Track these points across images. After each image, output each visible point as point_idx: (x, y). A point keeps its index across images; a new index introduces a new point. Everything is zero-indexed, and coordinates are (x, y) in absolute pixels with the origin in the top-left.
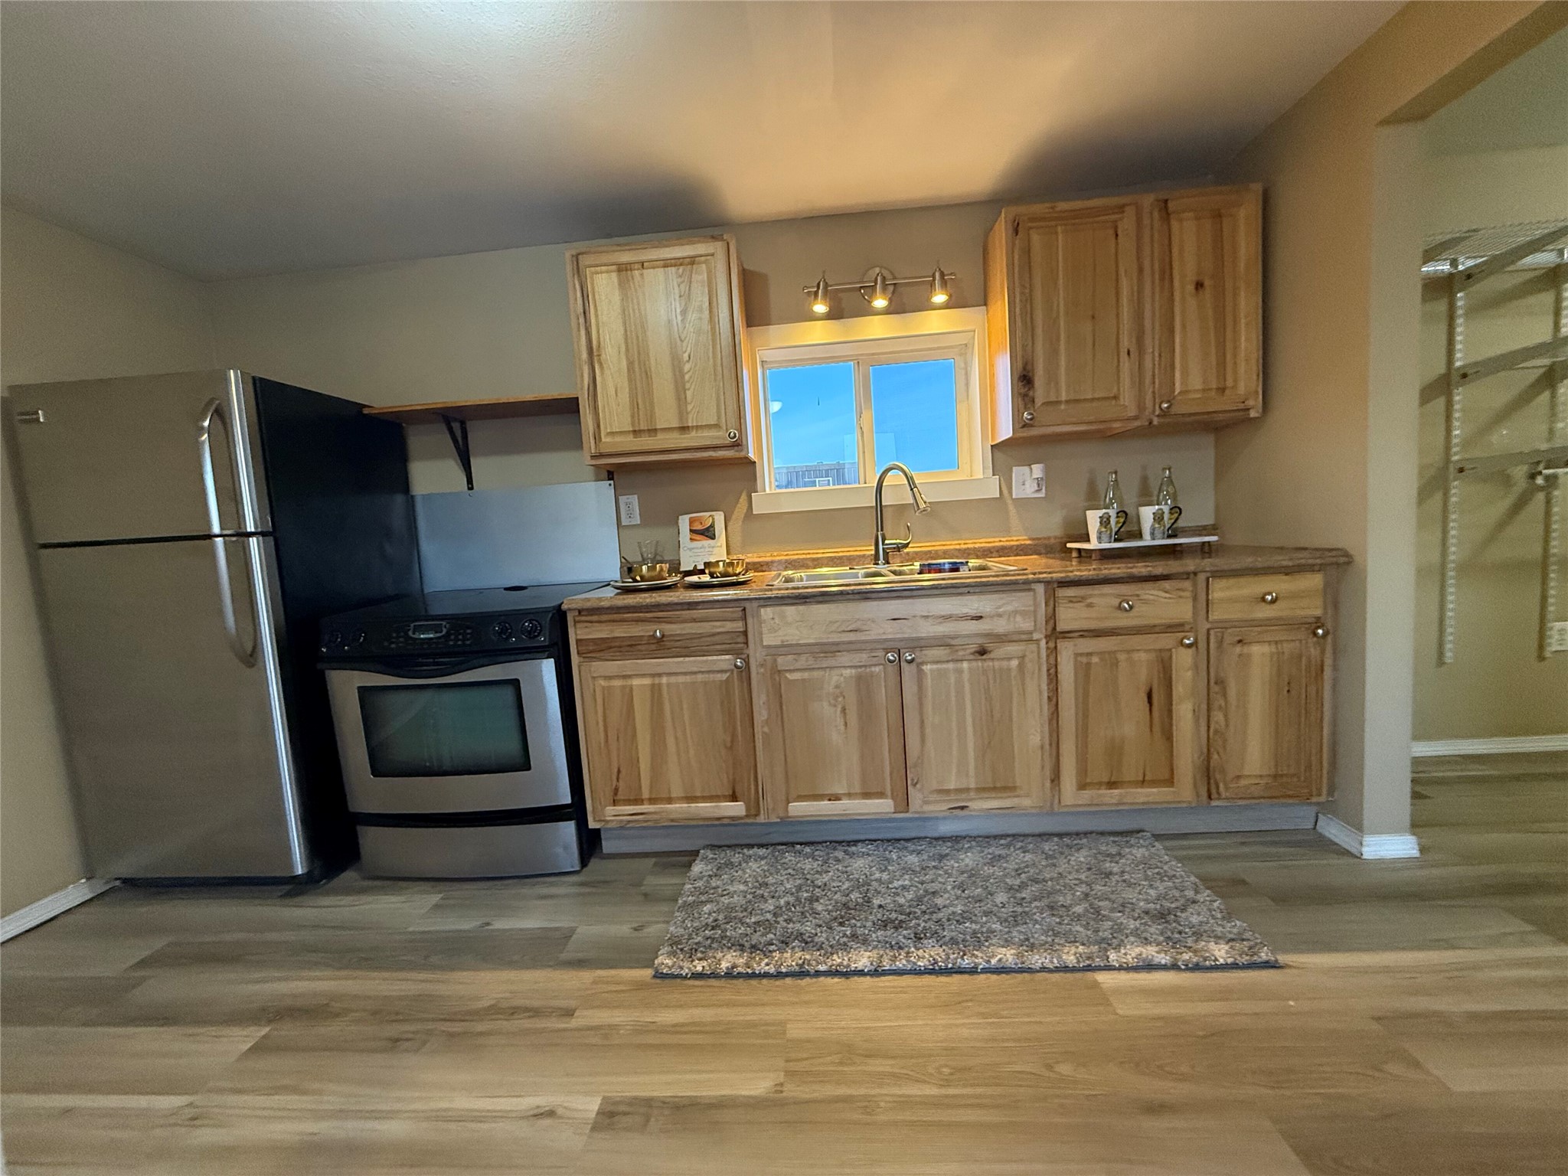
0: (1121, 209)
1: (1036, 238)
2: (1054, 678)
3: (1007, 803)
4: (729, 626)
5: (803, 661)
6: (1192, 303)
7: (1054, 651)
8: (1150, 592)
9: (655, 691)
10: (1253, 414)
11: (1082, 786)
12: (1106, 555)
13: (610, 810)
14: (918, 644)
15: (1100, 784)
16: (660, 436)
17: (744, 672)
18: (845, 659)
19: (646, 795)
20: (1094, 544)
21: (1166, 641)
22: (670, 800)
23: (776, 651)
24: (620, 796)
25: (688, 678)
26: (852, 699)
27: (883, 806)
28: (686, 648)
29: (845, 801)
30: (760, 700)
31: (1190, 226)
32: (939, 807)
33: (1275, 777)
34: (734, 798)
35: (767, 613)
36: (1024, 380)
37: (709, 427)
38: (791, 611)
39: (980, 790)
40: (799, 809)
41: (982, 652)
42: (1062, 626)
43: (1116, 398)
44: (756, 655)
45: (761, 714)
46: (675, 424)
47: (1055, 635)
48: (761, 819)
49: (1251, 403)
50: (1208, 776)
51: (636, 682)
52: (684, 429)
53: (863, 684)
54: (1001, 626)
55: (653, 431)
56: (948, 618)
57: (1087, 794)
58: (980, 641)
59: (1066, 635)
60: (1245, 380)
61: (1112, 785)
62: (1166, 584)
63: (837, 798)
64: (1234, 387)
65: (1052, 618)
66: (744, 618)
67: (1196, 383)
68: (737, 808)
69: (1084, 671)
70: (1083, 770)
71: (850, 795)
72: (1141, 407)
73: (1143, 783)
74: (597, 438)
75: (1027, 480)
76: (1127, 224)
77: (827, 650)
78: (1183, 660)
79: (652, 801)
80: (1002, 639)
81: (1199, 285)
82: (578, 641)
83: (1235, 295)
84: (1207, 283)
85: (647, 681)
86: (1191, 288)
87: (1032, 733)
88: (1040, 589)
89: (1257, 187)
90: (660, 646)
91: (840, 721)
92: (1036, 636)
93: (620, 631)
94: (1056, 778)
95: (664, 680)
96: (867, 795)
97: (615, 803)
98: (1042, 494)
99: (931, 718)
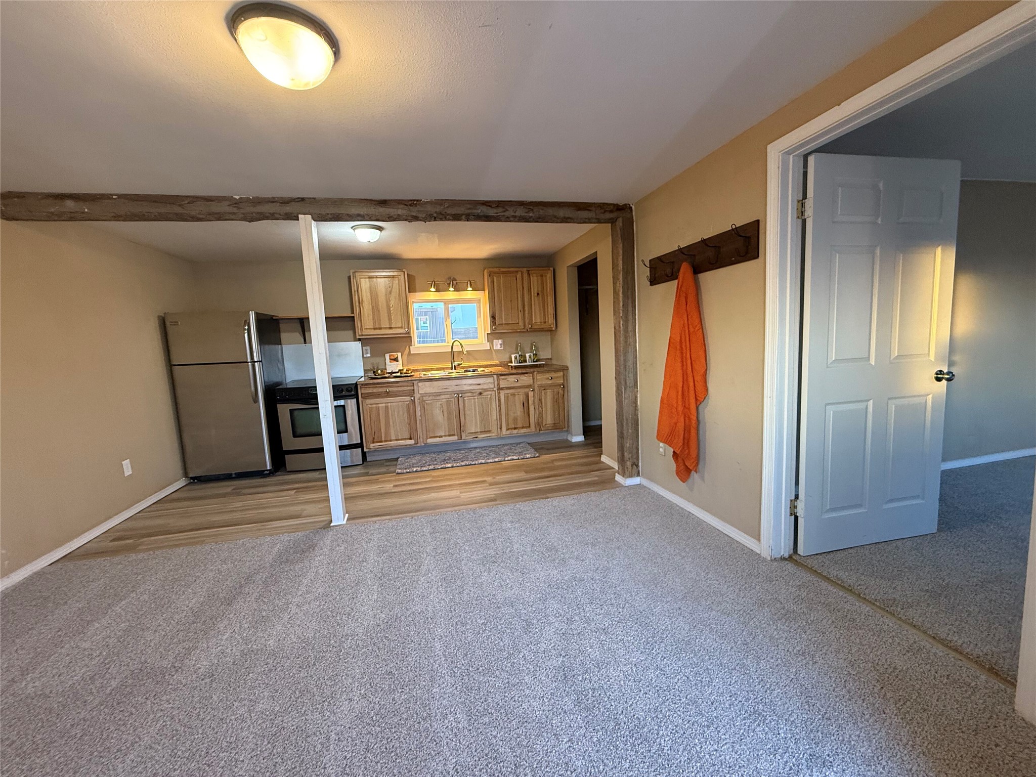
0: (517, 272)
1: (495, 278)
2: (499, 400)
3: (488, 435)
4: (409, 388)
5: (430, 398)
6: (536, 298)
7: (499, 393)
8: (523, 377)
9: (387, 407)
10: (553, 329)
11: (508, 429)
12: (516, 367)
13: (372, 445)
14: (463, 392)
15: (512, 429)
16: (382, 330)
17: (414, 401)
18: (443, 397)
19: (383, 439)
20: (513, 364)
21: (527, 390)
22: (391, 441)
23: (423, 395)
24: (375, 441)
25: (397, 404)
26: (445, 408)
27: (455, 438)
28: (396, 395)
29: (444, 438)
30: (418, 409)
31: (535, 278)
32: (470, 438)
33: (554, 424)
34: (411, 439)
35: (420, 384)
36: (493, 317)
37: (399, 328)
38: (427, 384)
39: (481, 432)
40: (430, 441)
41: (480, 394)
42: (501, 386)
43: (518, 323)
44: (417, 396)
45: (418, 414)
46: (388, 326)
47: (500, 389)
48: (419, 445)
49: (552, 326)
50: (539, 424)
51: (380, 405)
52: (391, 328)
53: (448, 403)
54: (485, 387)
55: (380, 329)
56: (471, 385)
57: (508, 432)
58: (480, 391)
59: (502, 389)
60: (551, 320)
61: (515, 428)
62: (526, 375)
63: (441, 437)
64: (548, 322)
65: (498, 384)
66: (413, 386)
67: (538, 320)
68: (412, 442)
69: (507, 398)
70: (507, 424)
71: (445, 436)
72: (524, 326)
73: (523, 427)
74: (362, 330)
75: (498, 344)
76: (519, 276)
77: (439, 394)
78: (531, 394)
79: (386, 441)
80: (486, 390)
81: (538, 294)
82: (362, 394)
83: (547, 297)
84: (540, 293)
85: (384, 405)
86: (536, 294)
87: (494, 415)
88: (495, 376)
89: (552, 269)
90: (388, 394)
91: (441, 413)
92: (495, 389)
93: (375, 390)
94: (501, 428)
95: (389, 404)
96: (450, 435)
97: (373, 443)
98: (502, 348)
99: (468, 412)
